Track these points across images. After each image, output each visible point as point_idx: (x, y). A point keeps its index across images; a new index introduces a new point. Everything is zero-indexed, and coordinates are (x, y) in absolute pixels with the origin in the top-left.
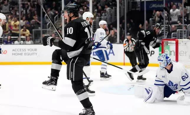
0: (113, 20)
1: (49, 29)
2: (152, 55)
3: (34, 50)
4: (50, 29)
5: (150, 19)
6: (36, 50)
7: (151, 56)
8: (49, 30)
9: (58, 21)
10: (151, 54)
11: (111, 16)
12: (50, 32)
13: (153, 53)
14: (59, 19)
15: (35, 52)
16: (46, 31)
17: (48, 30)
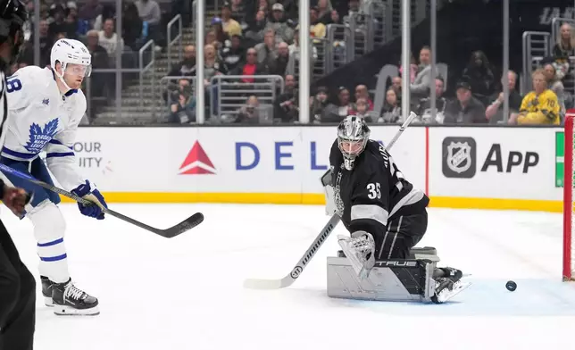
0: (387, 38)
1: (147, 68)
2: (530, 168)
3: (88, 148)
4: (150, 68)
5: (525, 34)
6: (97, 147)
7: (525, 170)
8: (146, 72)
9: (183, 39)
10: (527, 165)
11: (380, 19)
12: (152, 81)
13: (532, 159)
14: (184, 32)
15: (93, 154)
16: (136, 76)
17: (141, 70)
